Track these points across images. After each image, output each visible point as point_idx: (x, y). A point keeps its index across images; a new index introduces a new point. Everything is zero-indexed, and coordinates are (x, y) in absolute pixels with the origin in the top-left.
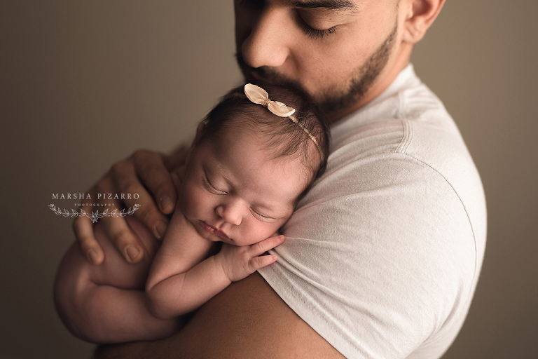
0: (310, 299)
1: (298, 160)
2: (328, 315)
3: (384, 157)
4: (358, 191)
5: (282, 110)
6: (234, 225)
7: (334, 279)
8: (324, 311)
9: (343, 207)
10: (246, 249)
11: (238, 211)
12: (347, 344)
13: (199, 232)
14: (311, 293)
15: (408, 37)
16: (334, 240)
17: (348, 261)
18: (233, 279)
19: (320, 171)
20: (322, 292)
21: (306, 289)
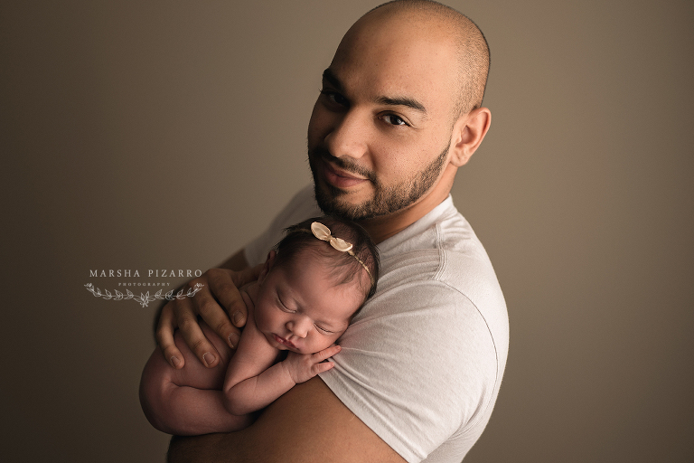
0: (361, 398)
1: (354, 287)
2: (375, 411)
3: (422, 283)
4: (401, 311)
5: (342, 246)
6: (300, 338)
7: (380, 382)
8: (372, 408)
9: (388, 324)
10: (308, 357)
11: (305, 326)
12: (390, 435)
13: (270, 342)
14: (362, 394)
15: (455, 160)
16: (381, 351)
17: (392, 368)
18: (297, 381)
19: (371, 293)
20: (371, 393)
21: (358, 390)
